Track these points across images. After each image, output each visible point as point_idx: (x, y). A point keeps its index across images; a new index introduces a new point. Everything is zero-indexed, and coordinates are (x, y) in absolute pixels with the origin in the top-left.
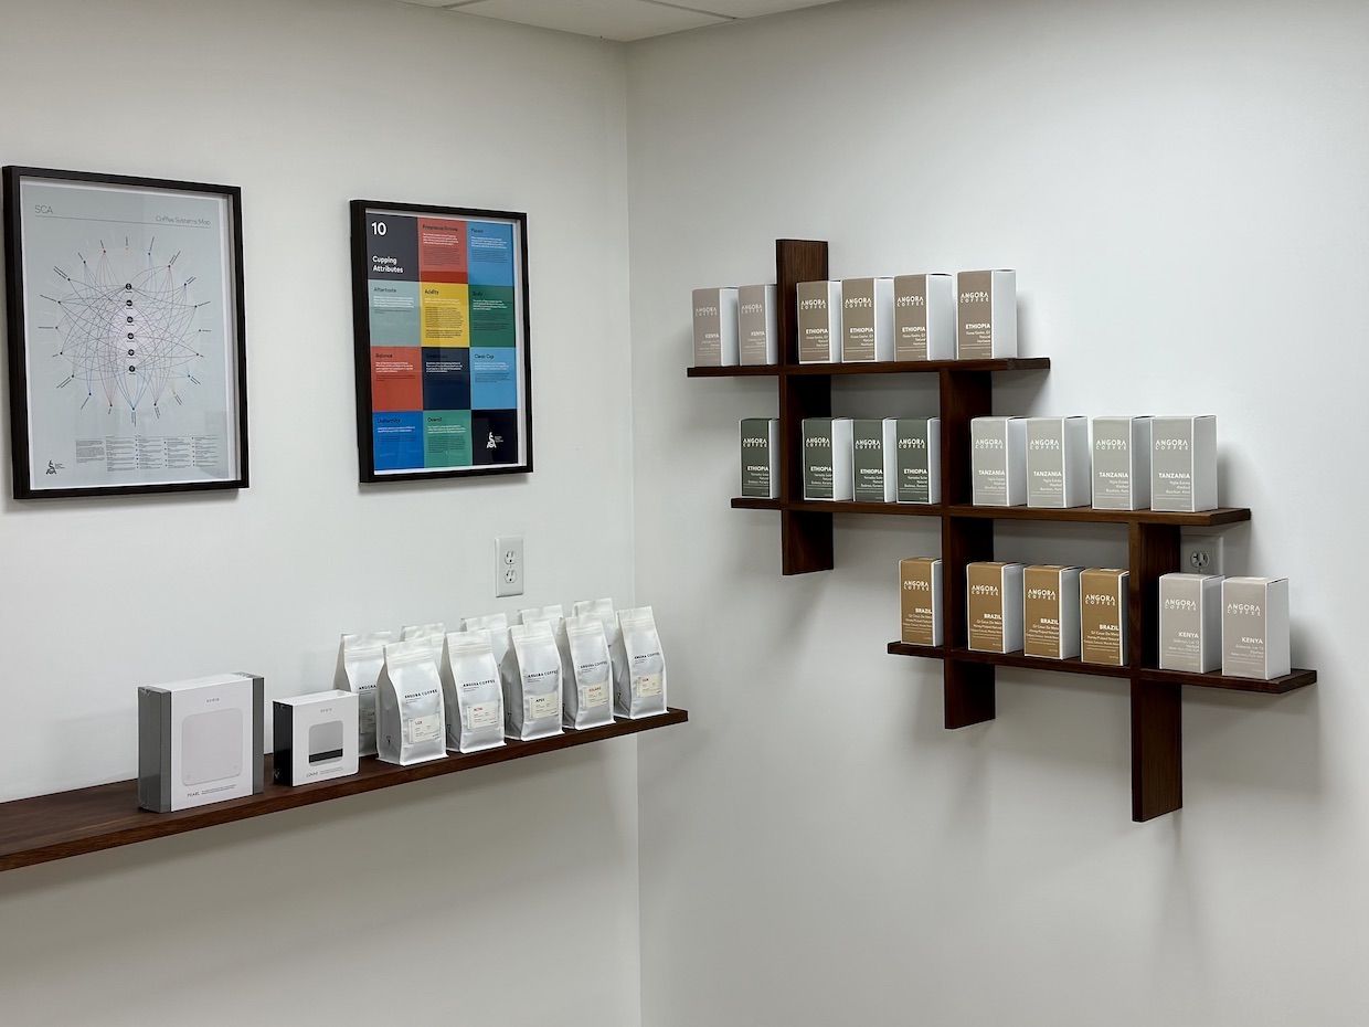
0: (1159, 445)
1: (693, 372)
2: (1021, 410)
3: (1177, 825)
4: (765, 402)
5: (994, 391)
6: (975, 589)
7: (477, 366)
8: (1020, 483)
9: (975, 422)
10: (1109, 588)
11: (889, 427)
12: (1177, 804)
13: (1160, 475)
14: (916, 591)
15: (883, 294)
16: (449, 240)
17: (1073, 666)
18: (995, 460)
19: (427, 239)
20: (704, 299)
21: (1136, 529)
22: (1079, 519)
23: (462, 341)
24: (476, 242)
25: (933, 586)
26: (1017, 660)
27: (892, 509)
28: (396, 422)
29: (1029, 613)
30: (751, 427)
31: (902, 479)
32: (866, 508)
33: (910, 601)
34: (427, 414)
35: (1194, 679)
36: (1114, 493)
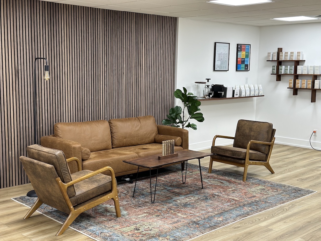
0: (316, 68)
1: (267, 61)
2: (302, 65)
3: (315, 103)
4: (275, 64)
5: (299, 63)
6: (297, 82)
7: (246, 60)
8: (302, 72)
9: (298, 66)
10: (310, 82)
11: (289, 67)
12: (315, 102)
13: (315, 71)
14: (291, 82)
15: (289, 53)
16: (244, 47)
17: (306, 89)
18: (300, 69)
19: (242, 47)
20: (269, 53)
21: (313, 76)
22: (307, 75)
23: (244, 57)
24: (247, 47)
25: (292, 82)
26: (301, 88)
27: (289, 74)
28: (239, 65)
29: (302, 84)
30: (273, 67)
31: (290, 71)
32: (286, 74)
33: (290, 83)
34: (241, 64)
35: (318, 89)
36: (311, 73)
